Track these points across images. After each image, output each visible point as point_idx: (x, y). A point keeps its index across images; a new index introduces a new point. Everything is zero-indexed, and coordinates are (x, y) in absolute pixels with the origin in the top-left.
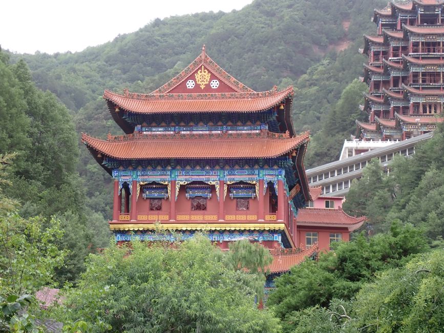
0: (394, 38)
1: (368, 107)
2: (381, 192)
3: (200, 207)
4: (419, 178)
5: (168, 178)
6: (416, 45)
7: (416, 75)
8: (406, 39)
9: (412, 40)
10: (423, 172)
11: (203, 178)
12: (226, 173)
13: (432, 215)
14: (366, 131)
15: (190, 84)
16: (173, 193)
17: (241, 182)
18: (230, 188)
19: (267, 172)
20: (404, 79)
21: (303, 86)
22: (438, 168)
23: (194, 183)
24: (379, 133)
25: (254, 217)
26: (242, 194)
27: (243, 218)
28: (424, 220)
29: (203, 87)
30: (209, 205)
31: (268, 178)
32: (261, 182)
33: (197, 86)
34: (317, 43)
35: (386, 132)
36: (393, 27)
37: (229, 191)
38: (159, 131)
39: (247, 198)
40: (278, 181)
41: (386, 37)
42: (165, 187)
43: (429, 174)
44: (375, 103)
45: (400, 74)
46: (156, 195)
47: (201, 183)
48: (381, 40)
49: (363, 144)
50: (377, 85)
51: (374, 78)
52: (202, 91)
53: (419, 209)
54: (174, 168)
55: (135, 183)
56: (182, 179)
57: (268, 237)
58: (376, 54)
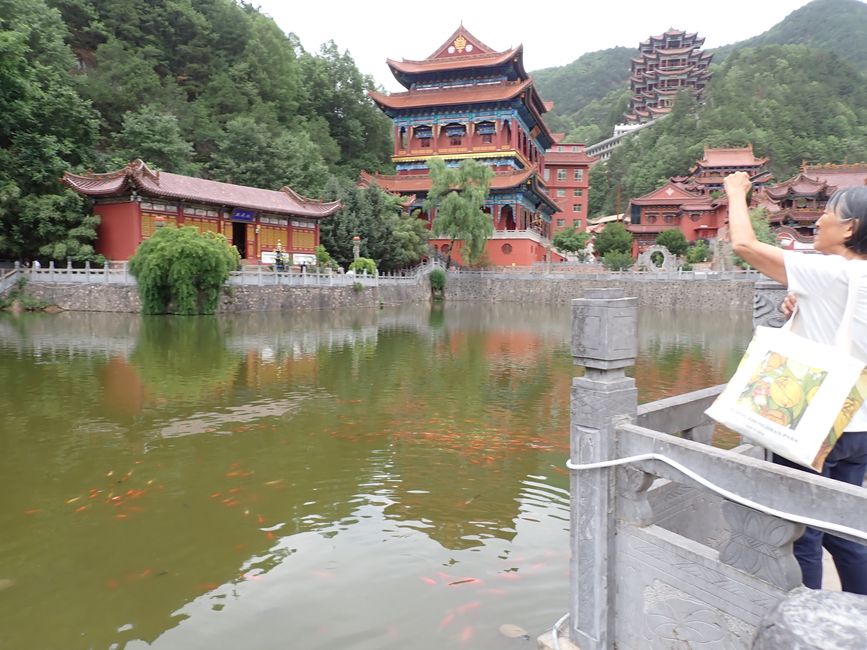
0: (650, 59)
1: (632, 106)
2: (631, 153)
3: (456, 142)
4: (655, 142)
5: (432, 121)
6: (664, 62)
7: (663, 82)
8: (658, 59)
9: (662, 59)
10: (658, 138)
11: (457, 120)
12: (474, 115)
13: (660, 162)
14: (631, 120)
15: (451, 50)
16: (435, 133)
17: (485, 122)
18: (477, 127)
19: (503, 112)
20: (656, 85)
21: (603, 104)
22: (668, 134)
23: (451, 124)
24: (638, 120)
25: (493, 148)
26: (486, 131)
27: (485, 148)
28: (654, 167)
29: (460, 51)
30: (463, 140)
31: (504, 117)
32: (499, 120)
33: (456, 50)
34: (615, 79)
35: (643, 120)
36: (650, 52)
37: (476, 129)
38: (428, 87)
39: (490, 134)
40: (512, 119)
41: (645, 58)
42: (430, 128)
43: (662, 138)
44: (637, 102)
45: (653, 82)
46: (425, 135)
47: (456, 124)
48: (642, 61)
49: (627, 127)
50: (638, 91)
51: (637, 86)
52: (460, 55)
53: (651, 160)
54: (436, 114)
55: (409, 127)
56: (442, 122)
57: (503, 163)
58: (639, 70)
